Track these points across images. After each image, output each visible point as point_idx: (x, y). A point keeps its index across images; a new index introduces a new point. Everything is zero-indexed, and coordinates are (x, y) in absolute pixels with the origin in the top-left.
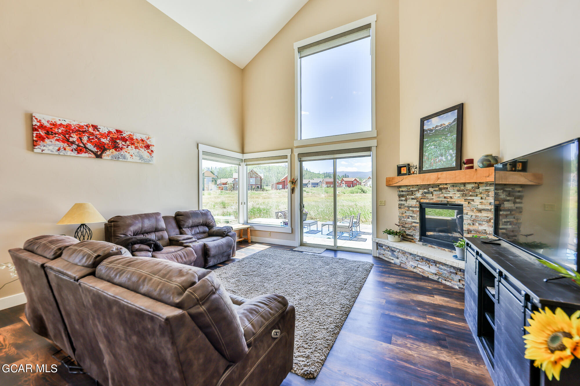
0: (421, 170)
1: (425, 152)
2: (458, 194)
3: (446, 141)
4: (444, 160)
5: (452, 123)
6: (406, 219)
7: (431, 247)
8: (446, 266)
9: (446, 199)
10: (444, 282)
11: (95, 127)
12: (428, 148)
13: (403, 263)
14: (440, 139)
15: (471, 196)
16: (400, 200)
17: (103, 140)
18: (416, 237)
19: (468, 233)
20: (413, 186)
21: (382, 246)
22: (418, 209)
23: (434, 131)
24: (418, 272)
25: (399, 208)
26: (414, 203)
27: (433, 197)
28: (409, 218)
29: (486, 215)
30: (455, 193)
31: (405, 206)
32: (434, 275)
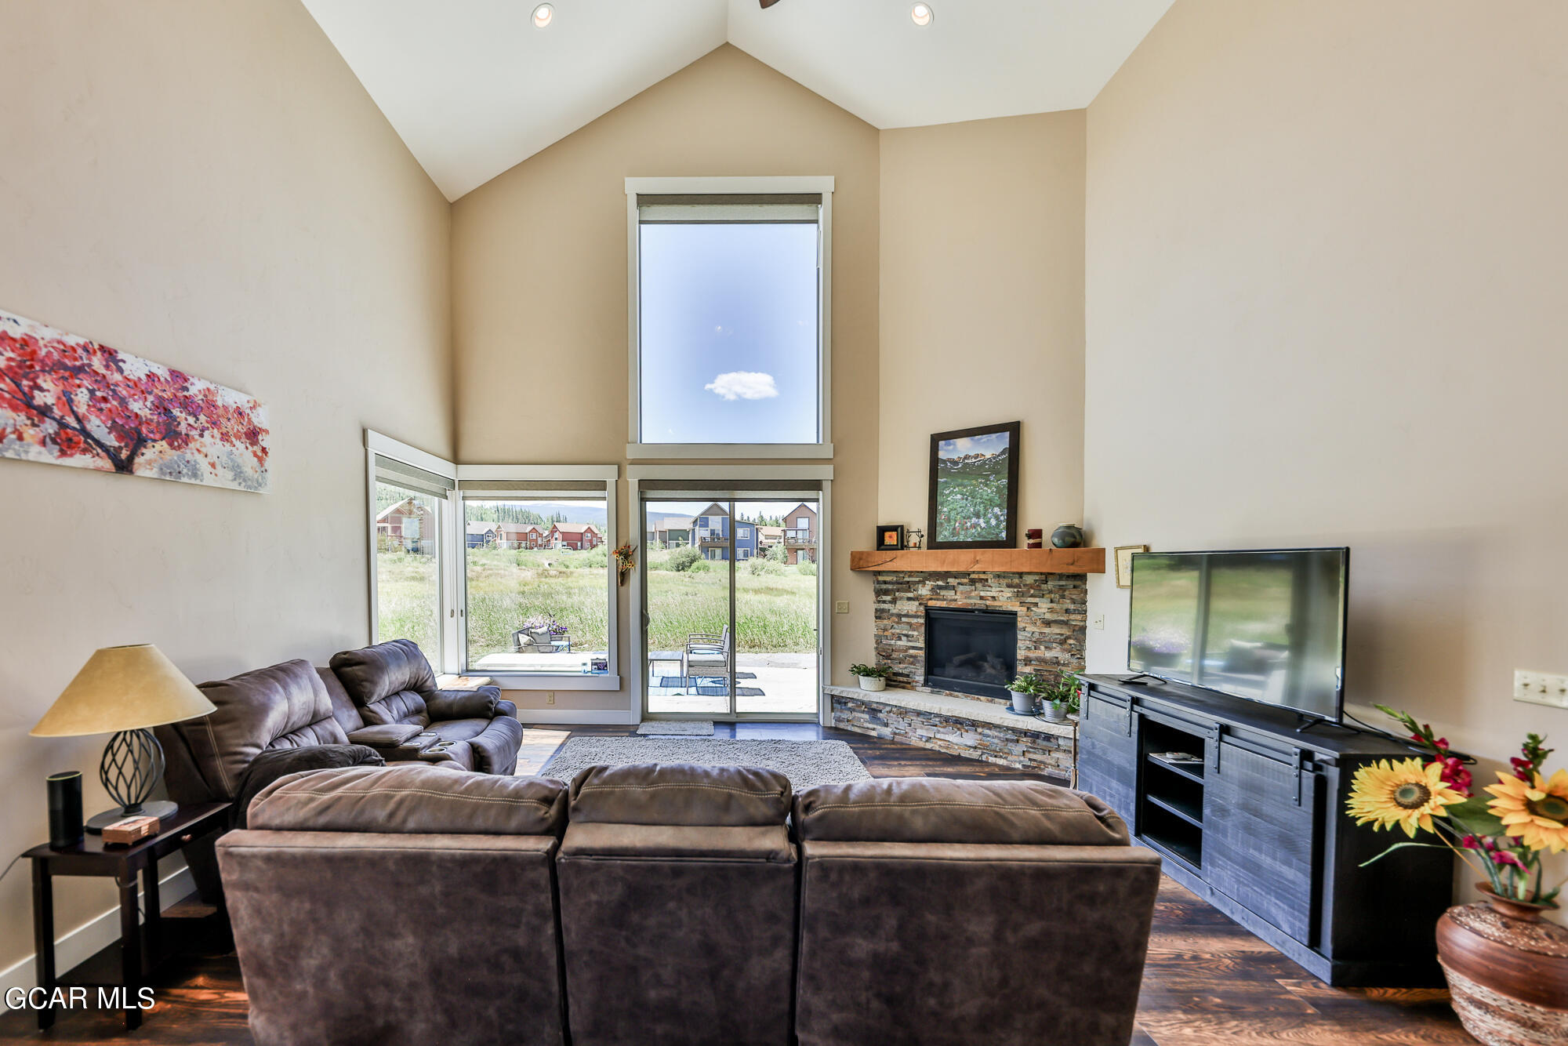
0: (933, 544)
1: (942, 504)
2: (1008, 593)
3: (986, 488)
4: (983, 525)
5: (999, 456)
6: (893, 642)
7: (951, 695)
8: (998, 729)
9: (984, 602)
10: (992, 760)
11: (109, 354)
12: (949, 499)
13: (899, 734)
14: (974, 482)
15: (1032, 596)
16: (879, 602)
17: (136, 406)
18: (917, 678)
19: (1026, 665)
20: (911, 573)
21: (846, 703)
22: (922, 621)
23: (960, 466)
24: (937, 748)
25: (876, 617)
26: (912, 607)
27: (956, 597)
28: (900, 639)
29: (1058, 631)
30: (1002, 589)
31: (892, 615)
32: (972, 750)
